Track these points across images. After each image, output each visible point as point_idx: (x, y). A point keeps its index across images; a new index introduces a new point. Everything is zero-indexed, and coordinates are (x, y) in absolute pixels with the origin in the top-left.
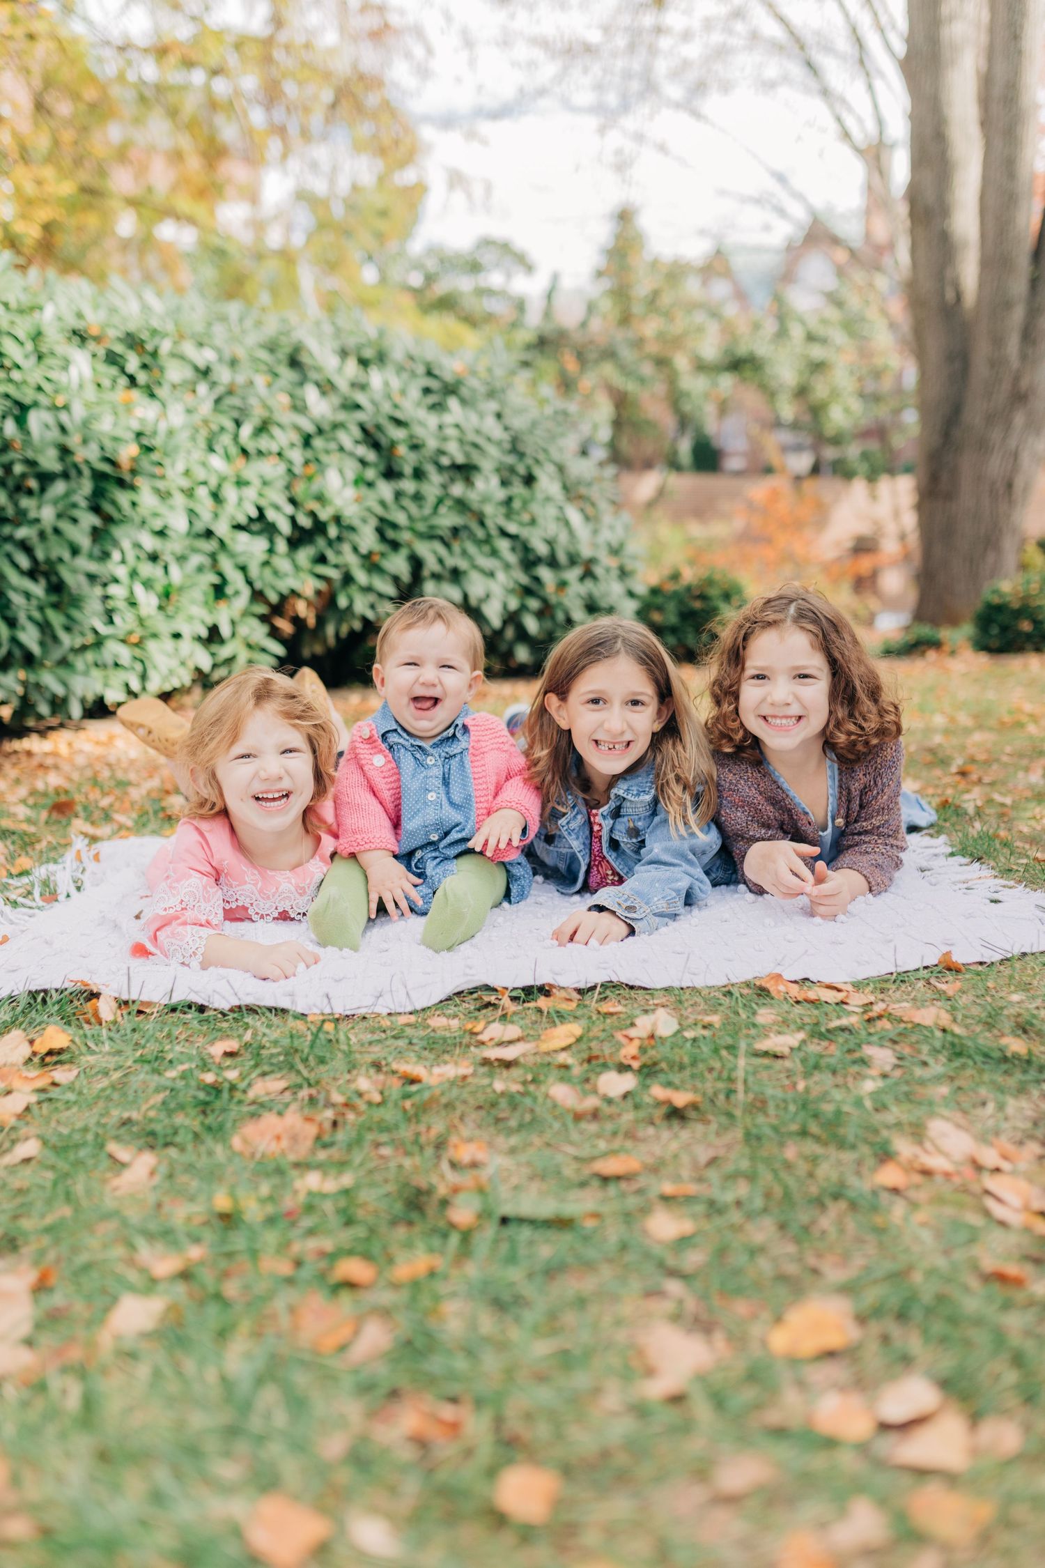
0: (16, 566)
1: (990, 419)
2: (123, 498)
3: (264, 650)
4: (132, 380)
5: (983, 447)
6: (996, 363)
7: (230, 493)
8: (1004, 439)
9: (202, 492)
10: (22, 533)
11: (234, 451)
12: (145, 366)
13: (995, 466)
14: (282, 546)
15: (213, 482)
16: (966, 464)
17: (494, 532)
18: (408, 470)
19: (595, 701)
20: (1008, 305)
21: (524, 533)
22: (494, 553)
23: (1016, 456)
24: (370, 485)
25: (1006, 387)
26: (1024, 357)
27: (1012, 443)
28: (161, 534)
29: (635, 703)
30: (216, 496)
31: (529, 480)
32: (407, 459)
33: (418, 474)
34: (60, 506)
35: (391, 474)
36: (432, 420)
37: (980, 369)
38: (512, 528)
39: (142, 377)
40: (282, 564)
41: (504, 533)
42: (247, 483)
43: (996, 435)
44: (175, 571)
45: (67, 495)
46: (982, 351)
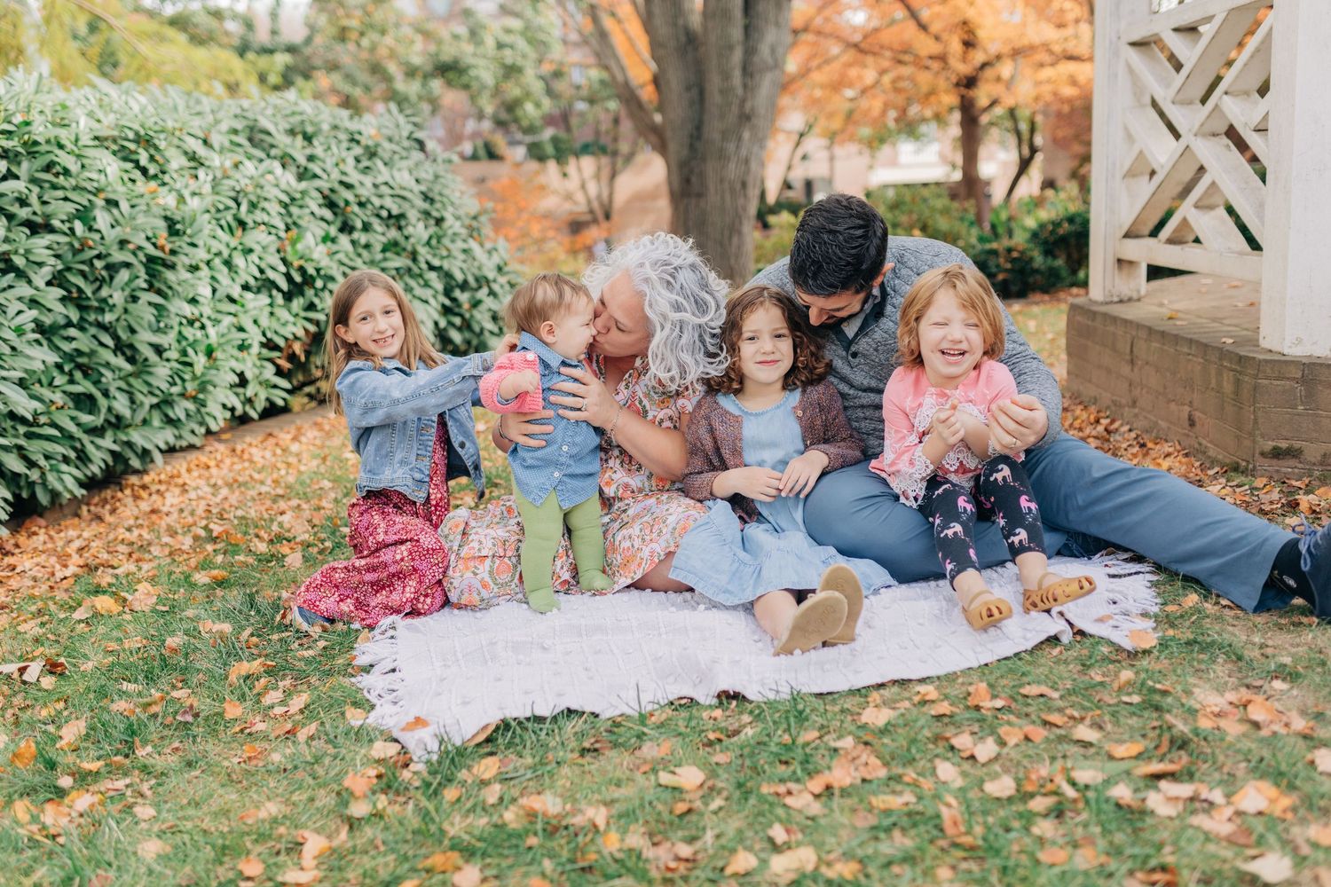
0: (102, 344)
1: (725, 135)
2: (170, 275)
3: (275, 386)
4: (144, 171)
5: (722, 156)
6: (725, 92)
7: (239, 260)
8: (738, 147)
9: (217, 262)
10: (108, 318)
11: (234, 224)
12: (152, 158)
13: (732, 170)
14: (279, 299)
15: (226, 253)
16: (711, 168)
17: (424, 266)
18: (359, 225)
19: (364, 319)
20: (731, 48)
21: (446, 265)
22: (427, 285)
23: (747, 161)
24: (333, 240)
25: (735, 109)
26: (745, 86)
27: (744, 152)
28: (193, 301)
29: (387, 312)
30: (228, 263)
31: (439, 221)
32: (358, 217)
33: (366, 227)
34: (127, 292)
35: (346, 228)
36: (368, 181)
37: (714, 97)
38: (436, 262)
39: (152, 169)
40: (283, 314)
41: (432, 268)
42: (251, 251)
43: (731, 147)
44: (211, 331)
45: (131, 281)
46: (714, 82)
